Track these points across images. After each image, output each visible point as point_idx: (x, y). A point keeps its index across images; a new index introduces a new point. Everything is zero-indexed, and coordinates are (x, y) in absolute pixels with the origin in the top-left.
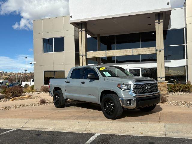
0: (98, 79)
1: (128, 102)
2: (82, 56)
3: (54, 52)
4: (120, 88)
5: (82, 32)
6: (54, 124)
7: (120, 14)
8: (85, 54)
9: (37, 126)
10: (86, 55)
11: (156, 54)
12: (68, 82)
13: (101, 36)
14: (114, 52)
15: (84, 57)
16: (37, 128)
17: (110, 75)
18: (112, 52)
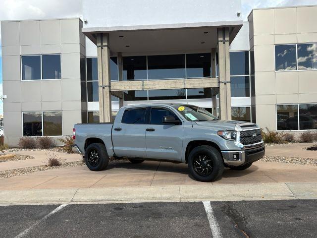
0: (180, 124)
1: (235, 157)
2: (103, 88)
3: (42, 80)
4: (223, 137)
5: (102, 48)
6: (126, 193)
7: (167, 25)
8: (108, 84)
9: (98, 198)
10: (109, 86)
11: (219, 88)
12: (118, 130)
13: (124, 55)
14: (156, 83)
15: (107, 89)
16: (99, 201)
17: (196, 119)
18: (152, 83)
